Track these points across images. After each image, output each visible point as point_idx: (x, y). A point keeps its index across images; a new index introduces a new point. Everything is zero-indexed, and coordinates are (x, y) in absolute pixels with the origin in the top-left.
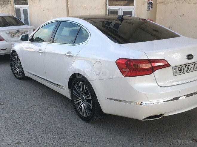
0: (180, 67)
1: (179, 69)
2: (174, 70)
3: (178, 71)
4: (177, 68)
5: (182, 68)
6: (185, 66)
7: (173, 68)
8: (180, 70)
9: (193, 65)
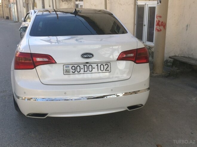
0: (76, 66)
1: (73, 68)
2: (65, 68)
3: (71, 70)
4: (71, 66)
5: (78, 67)
6: (84, 66)
7: (65, 66)
8: (75, 69)
9: (97, 65)
